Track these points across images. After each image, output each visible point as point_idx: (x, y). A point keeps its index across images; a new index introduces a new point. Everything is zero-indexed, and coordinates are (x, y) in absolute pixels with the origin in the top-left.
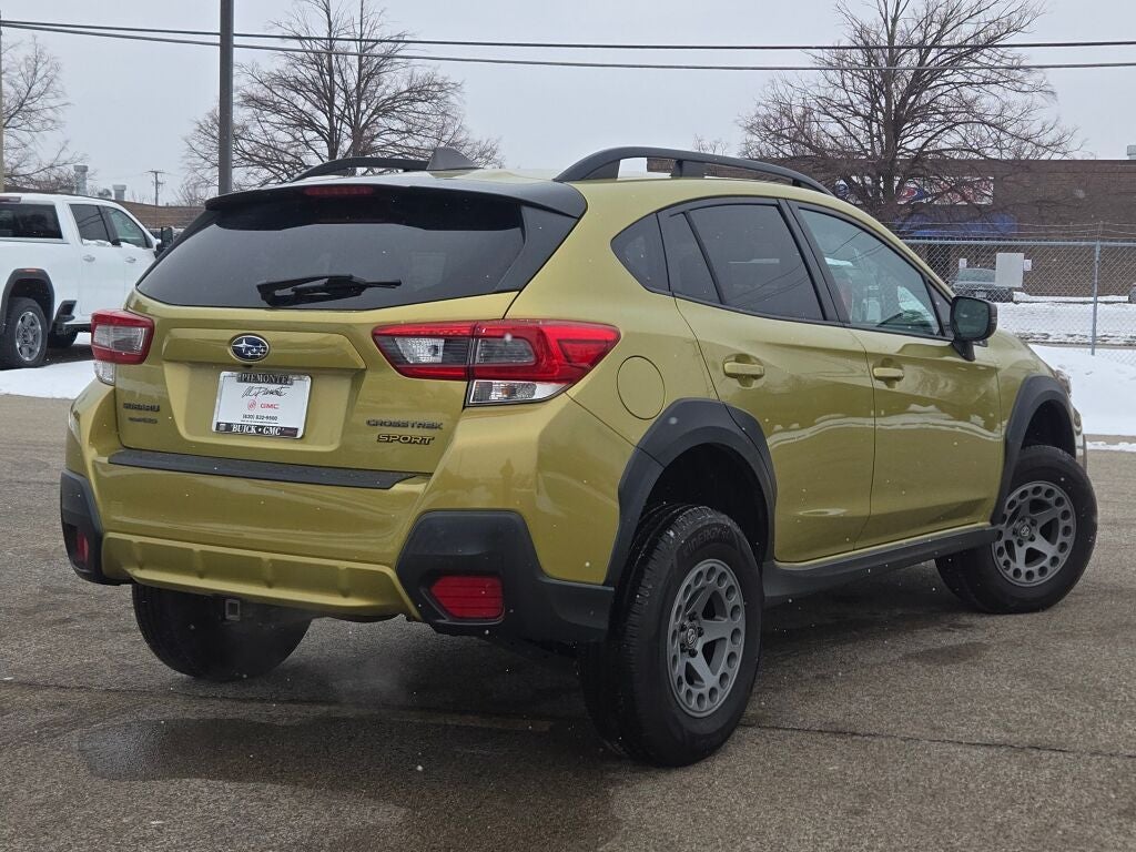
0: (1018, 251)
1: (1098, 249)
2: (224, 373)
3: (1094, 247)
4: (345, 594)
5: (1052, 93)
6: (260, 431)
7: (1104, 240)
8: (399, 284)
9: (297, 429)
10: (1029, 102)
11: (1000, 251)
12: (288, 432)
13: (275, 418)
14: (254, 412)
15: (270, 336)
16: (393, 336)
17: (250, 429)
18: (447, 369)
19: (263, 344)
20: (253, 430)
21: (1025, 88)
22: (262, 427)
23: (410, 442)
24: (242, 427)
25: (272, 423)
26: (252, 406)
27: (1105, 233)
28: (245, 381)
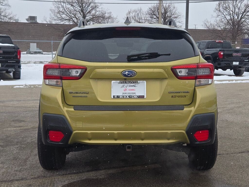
0: (35, 43)
1: (52, 43)
2: (113, 82)
3: (51, 42)
4: (169, 139)
5: (9, 6)
6: (130, 97)
7: (53, 41)
8: (170, 55)
9: (144, 96)
10: (5, 8)
11: (31, 43)
12: (141, 97)
13: (135, 93)
14: (127, 92)
15: (137, 70)
16: (176, 68)
17: (127, 97)
18: (189, 77)
19: (134, 72)
20: (128, 97)
21: (3, 4)
22: (131, 96)
23: (181, 97)
24: (123, 96)
25: (134, 95)
26: (125, 90)
27: (53, 39)
28: (122, 83)
